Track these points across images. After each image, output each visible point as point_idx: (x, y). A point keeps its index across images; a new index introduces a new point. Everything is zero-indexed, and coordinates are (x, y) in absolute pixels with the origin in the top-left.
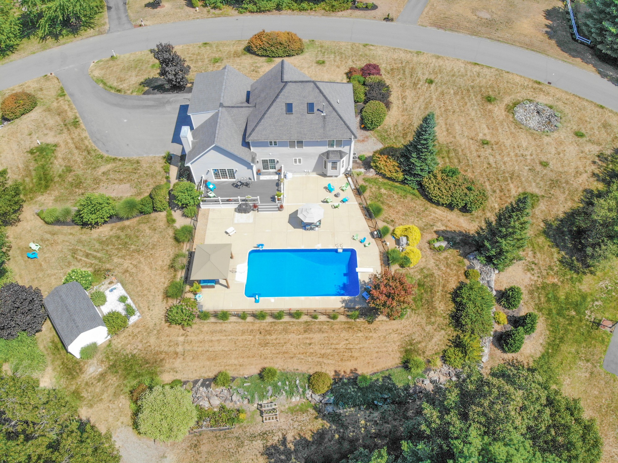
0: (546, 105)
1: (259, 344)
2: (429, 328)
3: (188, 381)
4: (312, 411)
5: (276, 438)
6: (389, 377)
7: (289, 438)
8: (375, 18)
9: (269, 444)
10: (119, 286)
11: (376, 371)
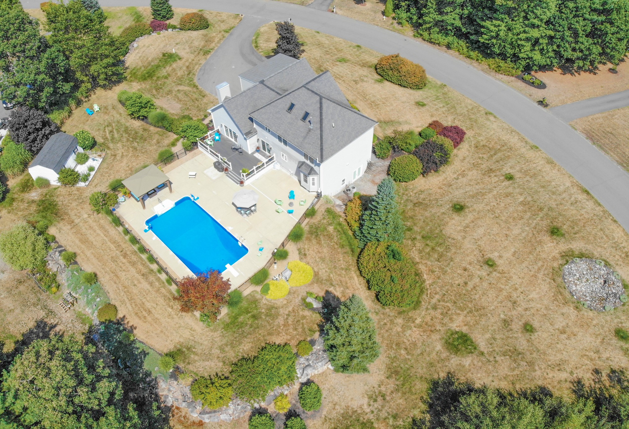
0: (623, 281)
1: (112, 257)
2: (216, 352)
3: (58, 243)
4: (87, 327)
5: (52, 321)
6: (145, 354)
7: (57, 329)
8: (530, 95)
9: (45, 320)
10: (100, 160)
11: (145, 342)
